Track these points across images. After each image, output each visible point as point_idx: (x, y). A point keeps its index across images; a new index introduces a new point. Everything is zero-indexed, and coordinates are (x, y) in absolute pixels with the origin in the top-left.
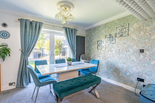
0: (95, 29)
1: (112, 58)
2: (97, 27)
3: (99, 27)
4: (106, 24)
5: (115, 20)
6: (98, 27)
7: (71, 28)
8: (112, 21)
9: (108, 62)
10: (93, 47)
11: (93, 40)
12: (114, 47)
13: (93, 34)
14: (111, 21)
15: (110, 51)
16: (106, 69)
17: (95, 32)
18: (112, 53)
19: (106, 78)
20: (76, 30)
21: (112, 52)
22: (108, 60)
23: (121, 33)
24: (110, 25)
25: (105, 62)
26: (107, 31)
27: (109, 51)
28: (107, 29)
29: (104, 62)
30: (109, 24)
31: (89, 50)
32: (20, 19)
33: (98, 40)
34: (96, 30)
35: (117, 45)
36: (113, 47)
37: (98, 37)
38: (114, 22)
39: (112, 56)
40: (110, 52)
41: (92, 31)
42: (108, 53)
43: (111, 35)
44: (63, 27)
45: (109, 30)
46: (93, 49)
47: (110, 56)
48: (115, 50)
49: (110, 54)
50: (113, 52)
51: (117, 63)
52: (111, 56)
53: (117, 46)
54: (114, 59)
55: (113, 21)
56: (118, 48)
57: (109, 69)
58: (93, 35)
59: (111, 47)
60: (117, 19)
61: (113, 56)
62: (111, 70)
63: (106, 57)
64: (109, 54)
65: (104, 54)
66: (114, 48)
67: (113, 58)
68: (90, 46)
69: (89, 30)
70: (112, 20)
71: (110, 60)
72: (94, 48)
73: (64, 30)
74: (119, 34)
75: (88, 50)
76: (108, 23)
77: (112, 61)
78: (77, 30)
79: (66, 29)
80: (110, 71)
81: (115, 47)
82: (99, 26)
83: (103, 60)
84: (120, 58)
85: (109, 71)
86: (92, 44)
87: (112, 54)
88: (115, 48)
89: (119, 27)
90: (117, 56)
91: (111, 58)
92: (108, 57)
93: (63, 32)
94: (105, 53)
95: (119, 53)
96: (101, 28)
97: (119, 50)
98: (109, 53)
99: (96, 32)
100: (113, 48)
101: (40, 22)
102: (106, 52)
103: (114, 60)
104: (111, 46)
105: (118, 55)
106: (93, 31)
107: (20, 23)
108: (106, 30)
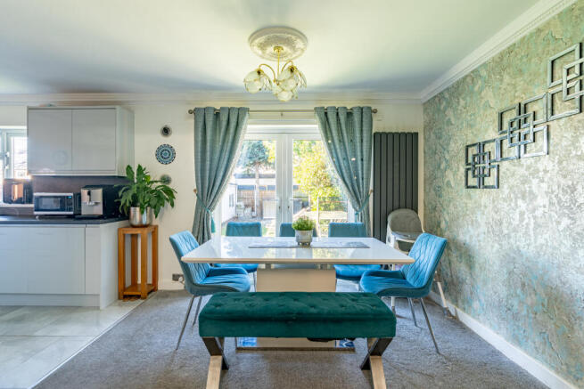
0: (457, 90)
1: (532, 233)
2: (465, 78)
3: (473, 80)
4: (501, 56)
5: (548, 23)
6: (469, 79)
7: (345, 108)
8: (531, 35)
9: (512, 255)
10: (449, 176)
11: (448, 144)
12: (541, 174)
13: (450, 113)
14: (526, 33)
15: (523, 198)
16: (503, 291)
17: (458, 103)
18: (530, 206)
19: (503, 339)
20: (367, 113)
21: (531, 200)
22: (512, 241)
23: (578, 86)
24: (521, 59)
25: (498, 251)
26: (509, 88)
27: (516, 198)
28: (507, 79)
29: (495, 249)
30: (517, 54)
31: (435, 190)
32: (193, 109)
33: (469, 143)
34: (460, 95)
35: (560, 162)
36: (537, 171)
37: (471, 126)
38: (542, 35)
39: (532, 221)
40: (520, 202)
41: (444, 103)
42: (513, 205)
43: (529, 106)
44: (316, 109)
45: (514, 86)
46: (448, 184)
47: (522, 220)
48: (547, 193)
49: (522, 214)
50: (535, 203)
51: (559, 267)
52: (526, 221)
53: (557, 168)
54: (541, 241)
55: (539, 30)
56: (565, 177)
57: (519, 291)
58: (449, 119)
59: (527, 173)
60: (560, 15)
61: (537, 226)
62: (529, 301)
63: (505, 224)
64: (518, 210)
65: (493, 213)
66: (543, 181)
67: (535, 235)
68: (439, 174)
69: (437, 99)
70: (533, 29)
71: (522, 245)
72: (452, 183)
73: (317, 120)
74: (570, 96)
75: (433, 192)
76: (510, 50)
77: (531, 248)
78: (375, 111)
79: (337, 114)
80: (521, 302)
81: (546, 171)
82: (473, 72)
83: (491, 243)
84: (574, 239)
85: (515, 303)
86: (447, 161)
87: (534, 210)
88: (546, 180)
89: (571, 56)
90: (559, 223)
91: (526, 233)
92: (515, 230)
93: (315, 127)
94: (499, 206)
95: (569, 208)
96: (480, 82)
97: (572, 192)
98: (516, 205)
99: (462, 102)
100: (535, 181)
101: (239, 109)
102: (504, 200)
103: (542, 245)
104: (528, 168)
105: (566, 221)
106: (449, 104)
107: (193, 121)
108: (504, 86)
